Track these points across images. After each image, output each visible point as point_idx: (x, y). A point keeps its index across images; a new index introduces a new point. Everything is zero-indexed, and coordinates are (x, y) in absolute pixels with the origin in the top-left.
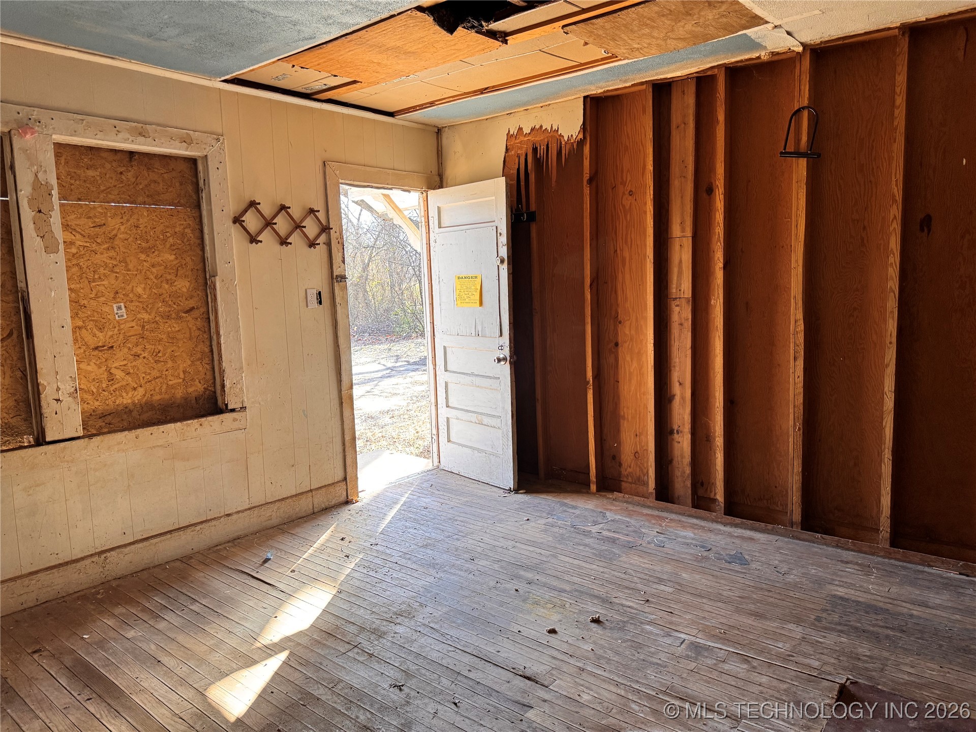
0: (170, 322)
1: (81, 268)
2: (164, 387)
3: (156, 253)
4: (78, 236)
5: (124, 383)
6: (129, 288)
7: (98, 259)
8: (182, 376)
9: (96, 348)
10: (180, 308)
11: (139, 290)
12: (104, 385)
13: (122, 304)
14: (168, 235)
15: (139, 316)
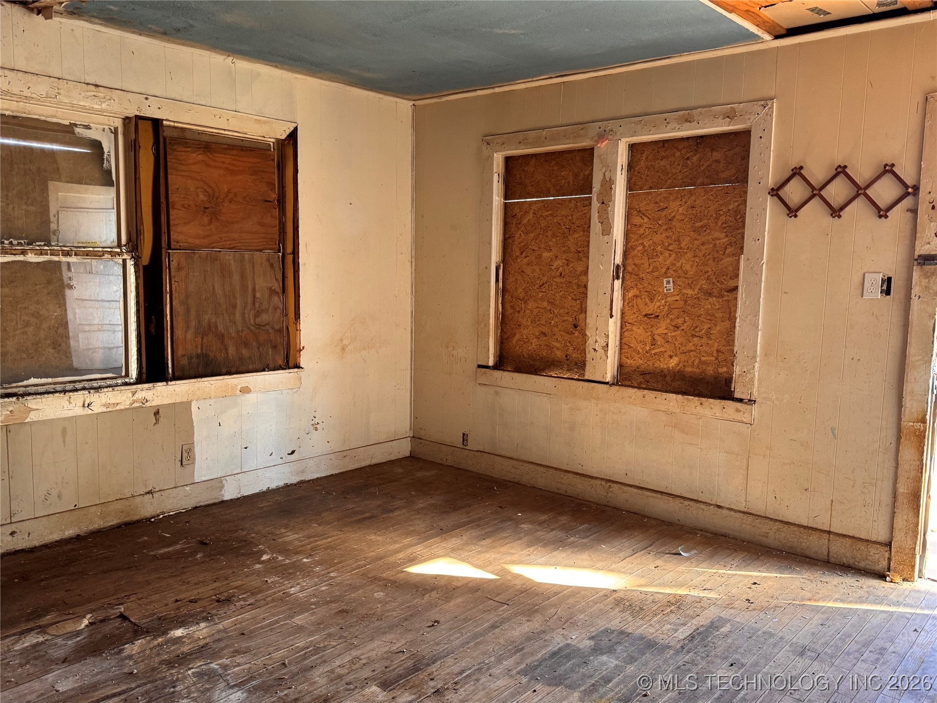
0: (711, 300)
1: (644, 247)
2: (697, 361)
3: (708, 231)
4: (646, 220)
5: (662, 349)
6: (678, 264)
7: (657, 238)
8: (715, 354)
9: (646, 315)
10: (723, 286)
11: (687, 267)
12: (648, 348)
13: (671, 279)
14: (721, 213)
15: (684, 291)
